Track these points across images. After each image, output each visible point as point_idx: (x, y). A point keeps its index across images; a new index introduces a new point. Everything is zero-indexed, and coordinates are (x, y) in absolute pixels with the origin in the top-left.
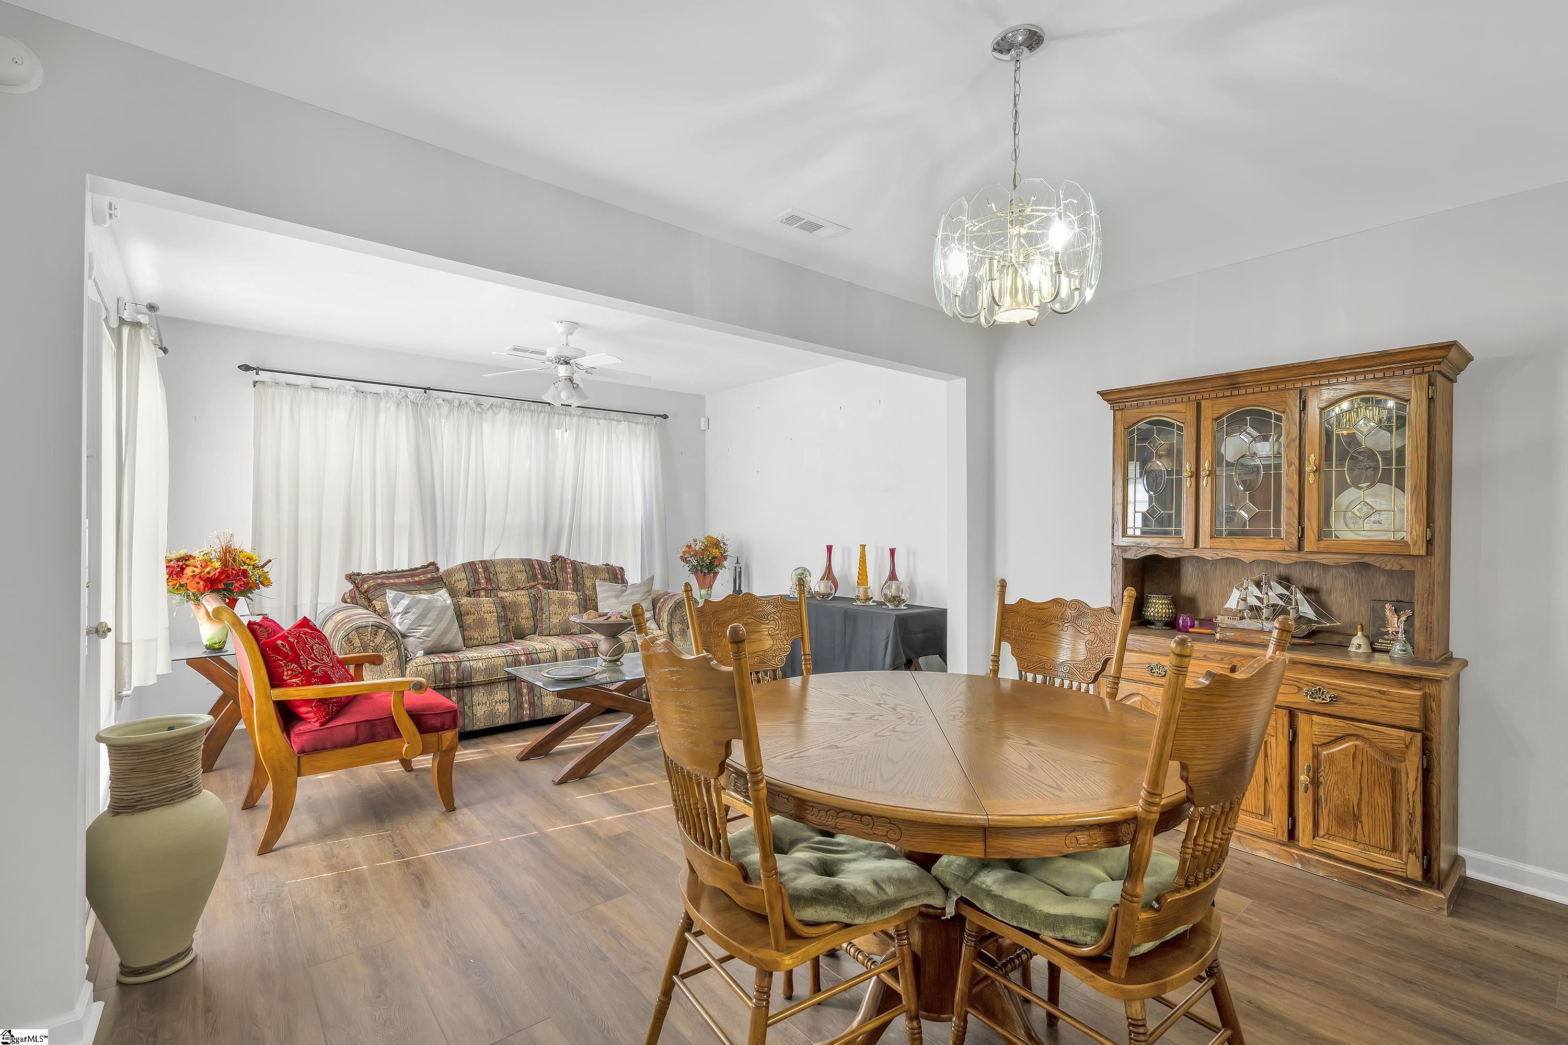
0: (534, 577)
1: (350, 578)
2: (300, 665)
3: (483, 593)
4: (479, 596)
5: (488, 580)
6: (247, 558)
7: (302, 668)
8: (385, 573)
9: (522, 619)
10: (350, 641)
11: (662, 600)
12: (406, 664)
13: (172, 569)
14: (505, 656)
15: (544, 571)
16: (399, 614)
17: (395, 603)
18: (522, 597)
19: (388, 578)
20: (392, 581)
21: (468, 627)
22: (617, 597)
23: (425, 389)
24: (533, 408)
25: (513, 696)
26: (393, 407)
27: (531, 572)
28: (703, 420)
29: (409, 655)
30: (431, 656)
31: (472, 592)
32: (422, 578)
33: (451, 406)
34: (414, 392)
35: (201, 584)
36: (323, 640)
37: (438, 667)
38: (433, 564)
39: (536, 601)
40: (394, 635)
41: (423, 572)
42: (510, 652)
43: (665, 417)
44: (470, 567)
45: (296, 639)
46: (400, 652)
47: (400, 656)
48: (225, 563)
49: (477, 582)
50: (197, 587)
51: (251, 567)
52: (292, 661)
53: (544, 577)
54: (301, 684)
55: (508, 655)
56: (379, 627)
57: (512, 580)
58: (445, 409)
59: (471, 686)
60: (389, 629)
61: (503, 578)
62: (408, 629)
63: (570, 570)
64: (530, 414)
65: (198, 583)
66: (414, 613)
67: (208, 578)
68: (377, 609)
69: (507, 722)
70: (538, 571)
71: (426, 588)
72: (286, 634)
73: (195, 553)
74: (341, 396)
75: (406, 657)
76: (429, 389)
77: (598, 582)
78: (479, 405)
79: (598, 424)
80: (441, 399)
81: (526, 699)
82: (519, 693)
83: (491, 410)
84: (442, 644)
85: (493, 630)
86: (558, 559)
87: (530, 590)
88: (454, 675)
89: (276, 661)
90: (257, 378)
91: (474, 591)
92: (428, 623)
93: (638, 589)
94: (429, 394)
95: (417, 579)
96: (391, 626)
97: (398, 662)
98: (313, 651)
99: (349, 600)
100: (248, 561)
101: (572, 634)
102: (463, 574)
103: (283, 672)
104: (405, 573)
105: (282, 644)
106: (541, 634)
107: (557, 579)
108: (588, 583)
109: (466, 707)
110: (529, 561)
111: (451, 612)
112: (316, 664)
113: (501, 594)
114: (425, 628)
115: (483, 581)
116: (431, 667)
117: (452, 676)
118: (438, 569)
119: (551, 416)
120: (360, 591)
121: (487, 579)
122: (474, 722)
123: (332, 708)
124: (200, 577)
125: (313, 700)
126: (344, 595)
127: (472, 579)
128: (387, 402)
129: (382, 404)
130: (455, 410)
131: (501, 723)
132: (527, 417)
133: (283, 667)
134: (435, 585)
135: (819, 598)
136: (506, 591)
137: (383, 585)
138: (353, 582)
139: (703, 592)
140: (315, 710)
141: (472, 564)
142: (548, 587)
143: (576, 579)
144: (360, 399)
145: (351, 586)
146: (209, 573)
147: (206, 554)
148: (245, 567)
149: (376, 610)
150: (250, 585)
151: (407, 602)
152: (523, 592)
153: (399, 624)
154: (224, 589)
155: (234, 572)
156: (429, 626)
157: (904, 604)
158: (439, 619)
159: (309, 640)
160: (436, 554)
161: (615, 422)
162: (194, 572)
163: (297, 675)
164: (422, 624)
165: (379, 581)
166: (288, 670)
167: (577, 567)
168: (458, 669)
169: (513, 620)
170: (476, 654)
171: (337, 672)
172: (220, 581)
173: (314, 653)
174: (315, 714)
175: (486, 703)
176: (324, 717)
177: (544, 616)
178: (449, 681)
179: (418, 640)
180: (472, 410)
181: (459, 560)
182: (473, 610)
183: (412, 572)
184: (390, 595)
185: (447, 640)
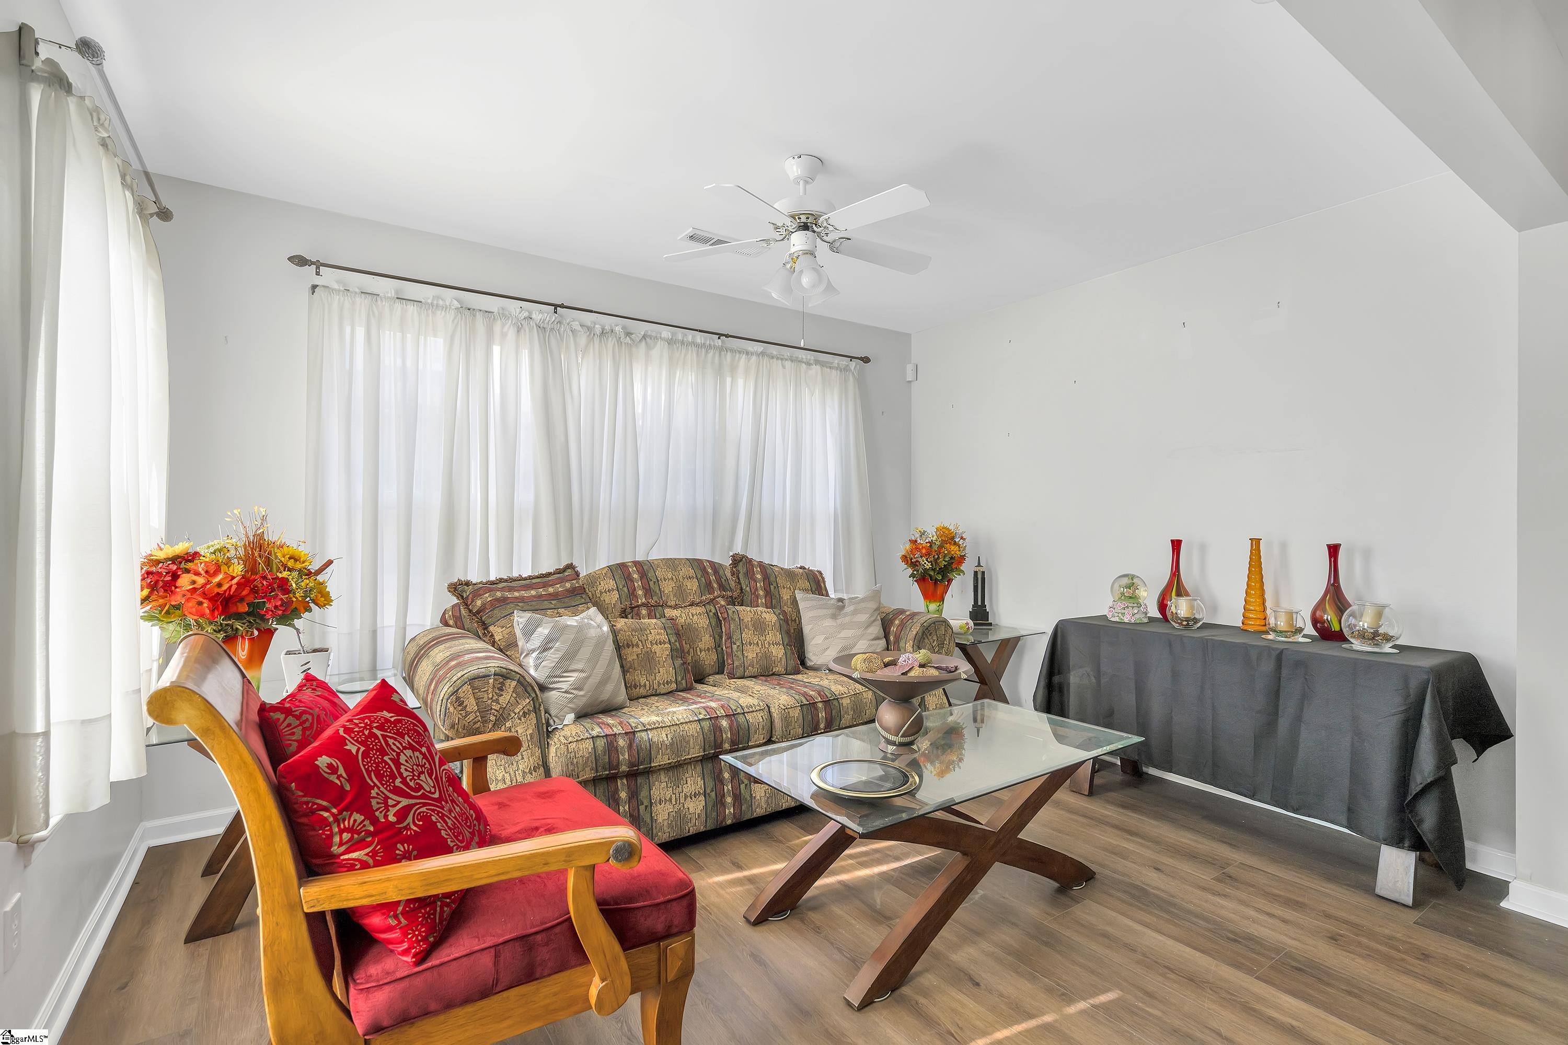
0: (709, 585)
1: (456, 588)
2: (370, 815)
3: (644, 612)
4: (639, 616)
5: (648, 592)
6: (290, 558)
7: (374, 821)
8: (506, 581)
9: (701, 651)
10: (460, 702)
11: (897, 622)
12: (548, 737)
13: (156, 577)
14: (699, 720)
15: (720, 578)
16: (534, 651)
17: (529, 633)
18: (698, 618)
19: (511, 589)
20: (516, 594)
21: (631, 667)
22: (834, 617)
23: (556, 306)
24: (699, 341)
25: (710, 784)
26: (512, 333)
27: (703, 579)
28: (910, 368)
29: (551, 722)
30: (587, 723)
31: (628, 610)
32: (559, 588)
33: (590, 333)
34: (541, 312)
35: (205, 605)
36: (419, 734)
37: (601, 743)
38: (570, 566)
39: (718, 622)
40: (529, 689)
41: (559, 578)
42: (704, 712)
43: (866, 360)
44: (620, 570)
45: (362, 743)
46: (538, 718)
47: (538, 725)
48: (251, 566)
49: (632, 594)
50: (197, 611)
51: (295, 574)
52: (350, 808)
53: (722, 587)
54: (371, 861)
55: (703, 719)
56: (505, 677)
57: (680, 591)
58: (583, 340)
59: (648, 772)
60: (522, 679)
61: (668, 588)
62: (549, 677)
63: (759, 576)
64: (695, 349)
65: (200, 603)
66: (557, 650)
67: (218, 593)
68: (497, 638)
69: (702, 829)
70: (713, 578)
71: (567, 605)
72: (341, 732)
73: (202, 550)
74: (439, 312)
75: (548, 725)
76: (562, 306)
77: (799, 595)
78: (628, 334)
79: (784, 367)
80: (577, 323)
81: (728, 790)
82: (718, 779)
83: (644, 342)
84: (601, 699)
85: (665, 673)
86: (741, 560)
87: (708, 606)
88: (624, 757)
89: (313, 812)
90: (318, 281)
91: (632, 608)
92: (580, 666)
93: (863, 605)
94: (561, 316)
95: (551, 590)
96: (525, 674)
97: (536, 736)
98: (398, 768)
99: (451, 622)
100: (291, 564)
101: (773, 674)
102: (612, 582)
103: (331, 836)
104: (534, 581)
105: (330, 766)
106: (732, 676)
107: (741, 589)
108: (786, 595)
109: (642, 808)
110: (699, 562)
111: (610, 647)
112: (405, 802)
113: (669, 613)
114: (575, 675)
115: (640, 592)
116: (589, 745)
117: (621, 757)
118: (577, 574)
119: (723, 353)
120: (470, 611)
121: (646, 590)
122: (654, 832)
123: (442, 911)
124: (204, 593)
125: (399, 902)
126: (444, 614)
127: (625, 589)
128: (503, 326)
129: (497, 327)
130: (597, 340)
131: (692, 831)
132: (691, 355)
133: (329, 824)
134: (578, 600)
135: (1176, 625)
136: (675, 607)
137: (504, 601)
138: (460, 596)
139: (933, 606)
140: (404, 922)
141: (622, 566)
142: (732, 601)
143: (768, 589)
144: (466, 318)
145: (455, 601)
146: (219, 585)
147: (220, 550)
148: (285, 574)
149: (494, 642)
150: (294, 606)
151: (546, 632)
152: (699, 610)
153: (535, 668)
154: (248, 614)
155: (265, 583)
156: (582, 671)
157: (1391, 645)
158: (594, 660)
159: (391, 741)
160: (571, 553)
161: (804, 365)
162: (194, 582)
163: (363, 840)
164: (570, 668)
165: (499, 594)
166: (341, 832)
167: (768, 571)
168: (630, 746)
169: (688, 652)
170: (654, 718)
171: (450, 811)
172: (242, 599)
173: (401, 775)
174: (405, 934)
175: (670, 800)
176: (425, 939)
177: (735, 647)
178: (617, 766)
179: (566, 695)
180: (619, 340)
181: (602, 562)
182: (635, 640)
183: (544, 579)
184: (520, 620)
185: (606, 694)
